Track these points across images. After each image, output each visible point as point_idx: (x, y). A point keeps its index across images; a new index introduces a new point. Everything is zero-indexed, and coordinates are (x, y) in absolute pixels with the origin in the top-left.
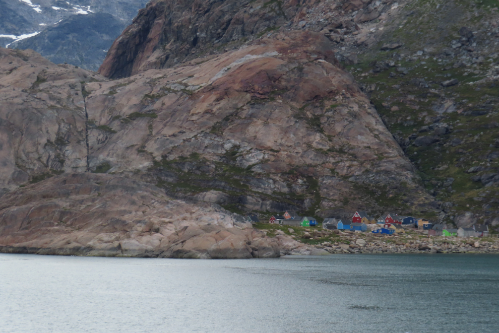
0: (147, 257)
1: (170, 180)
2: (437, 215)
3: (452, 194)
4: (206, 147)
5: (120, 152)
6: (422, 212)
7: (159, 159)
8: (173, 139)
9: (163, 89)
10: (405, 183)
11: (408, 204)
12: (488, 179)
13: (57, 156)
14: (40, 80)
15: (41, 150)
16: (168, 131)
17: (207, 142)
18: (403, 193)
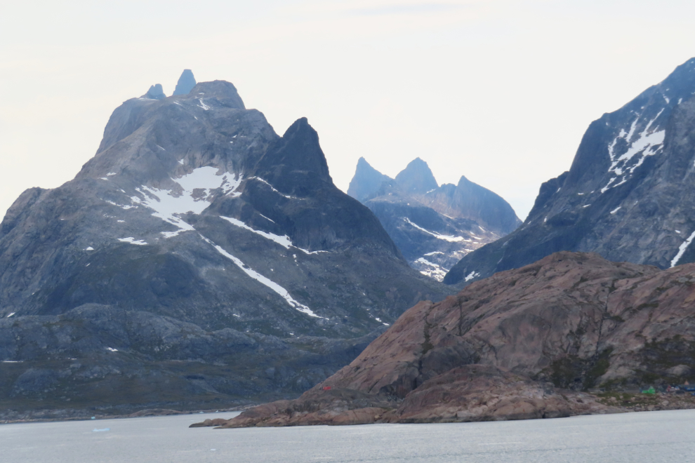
0: (469, 421)
1: (654, 358)
4: (687, 330)
5: (622, 338)
7: (650, 341)
8: (664, 324)
9: (672, 282)
13: (576, 343)
14: (583, 280)
15: (564, 339)
16: (662, 318)
17: (689, 325)
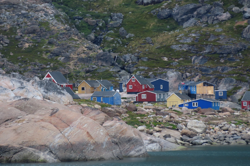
2: (116, 77)
3: (130, 39)
6: (87, 72)
10: (47, 23)
11: (61, 59)
12: (185, 14)
18: (47, 41)
